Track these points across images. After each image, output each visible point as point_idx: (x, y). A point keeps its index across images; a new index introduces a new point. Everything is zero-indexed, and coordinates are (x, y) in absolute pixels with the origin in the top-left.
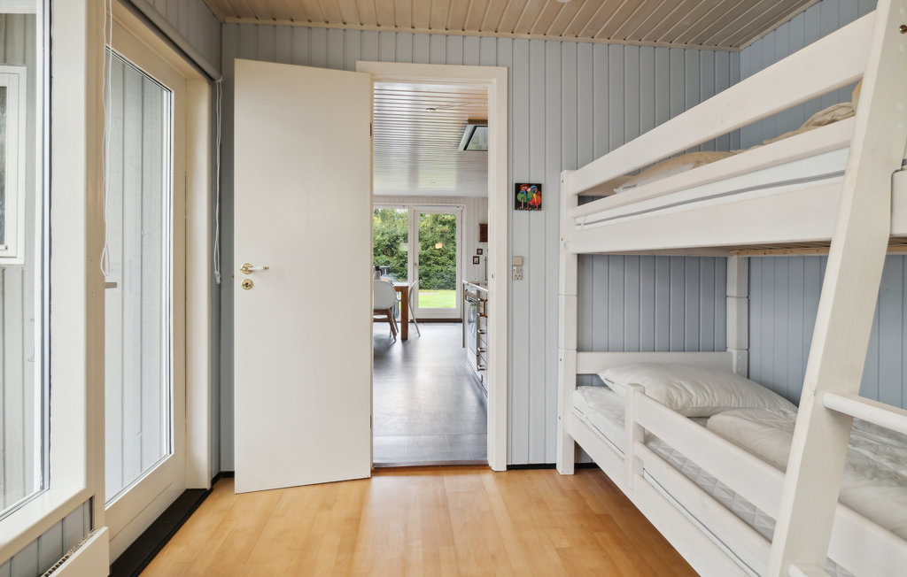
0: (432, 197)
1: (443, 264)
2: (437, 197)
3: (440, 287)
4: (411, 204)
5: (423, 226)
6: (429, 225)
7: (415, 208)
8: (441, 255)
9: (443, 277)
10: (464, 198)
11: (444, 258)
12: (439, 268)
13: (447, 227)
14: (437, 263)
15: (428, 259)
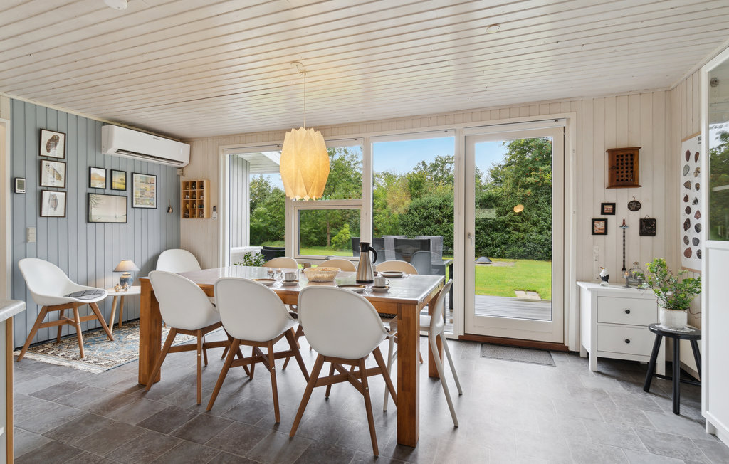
0: (500, 109)
1: (524, 231)
2: (510, 107)
3: (522, 257)
4: (458, 127)
5: (503, 192)
6: (508, 189)
7: (467, 133)
8: (523, 221)
9: (525, 246)
10: (570, 100)
11: (526, 225)
12: (521, 235)
13: (529, 190)
14: (518, 230)
15: (507, 226)
